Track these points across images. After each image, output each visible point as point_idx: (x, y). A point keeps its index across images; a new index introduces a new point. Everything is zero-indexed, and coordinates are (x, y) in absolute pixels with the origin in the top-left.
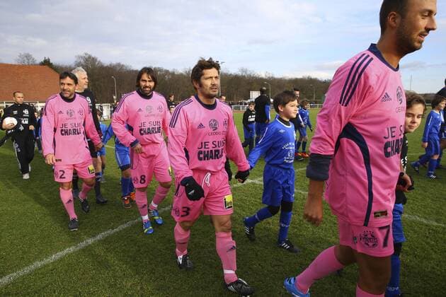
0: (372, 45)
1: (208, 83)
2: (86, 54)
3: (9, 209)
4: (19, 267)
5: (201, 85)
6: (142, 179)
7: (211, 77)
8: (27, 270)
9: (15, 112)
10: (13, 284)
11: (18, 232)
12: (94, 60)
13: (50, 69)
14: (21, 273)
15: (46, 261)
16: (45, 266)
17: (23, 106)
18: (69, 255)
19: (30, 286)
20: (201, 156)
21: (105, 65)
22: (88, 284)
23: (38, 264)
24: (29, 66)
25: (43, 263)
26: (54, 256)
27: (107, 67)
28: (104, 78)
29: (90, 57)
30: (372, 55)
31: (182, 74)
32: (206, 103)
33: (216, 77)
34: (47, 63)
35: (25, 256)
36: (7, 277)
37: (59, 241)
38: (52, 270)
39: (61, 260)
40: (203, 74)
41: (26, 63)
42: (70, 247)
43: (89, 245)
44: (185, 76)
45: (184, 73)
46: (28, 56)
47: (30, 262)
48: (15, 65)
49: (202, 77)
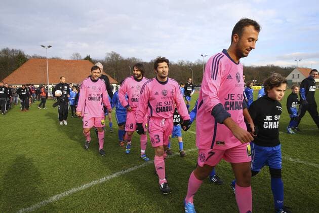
0: (224, 49)
1: (161, 70)
2: (112, 52)
3: (60, 152)
4: (63, 190)
5: (157, 71)
6: (131, 126)
7: (163, 67)
8: (67, 193)
9: (61, 87)
10: (59, 201)
11: (64, 168)
12: (117, 56)
13: (90, 62)
14: (64, 195)
15: (80, 188)
16: (78, 192)
17: (65, 84)
18: (94, 186)
19: (68, 204)
20: (158, 110)
21: (124, 59)
22: (105, 208)
23: (74, 190)
24: (77, 61)
25: (77, 189)
26: (84, 186)
27: (126, 60)
28: (123, 67)
29: (115, 54)
30: (223, 54)
31: (176, 65)
32: (161, 81)
33: (165, 67)
34: (88, 58)
35: (67, 184)
36: (56, 196)
37: (88, 176)
38: (83, 194)
39: (89, 189)
40: (158, 66)
41: (76, 59)
42: (95, 180)
43: (108, 180)
44: (178, 66)
45: (178, 64)
46: (77, 55)
47: (70, 188)
48: (70, 60)
49: (158, 67)
